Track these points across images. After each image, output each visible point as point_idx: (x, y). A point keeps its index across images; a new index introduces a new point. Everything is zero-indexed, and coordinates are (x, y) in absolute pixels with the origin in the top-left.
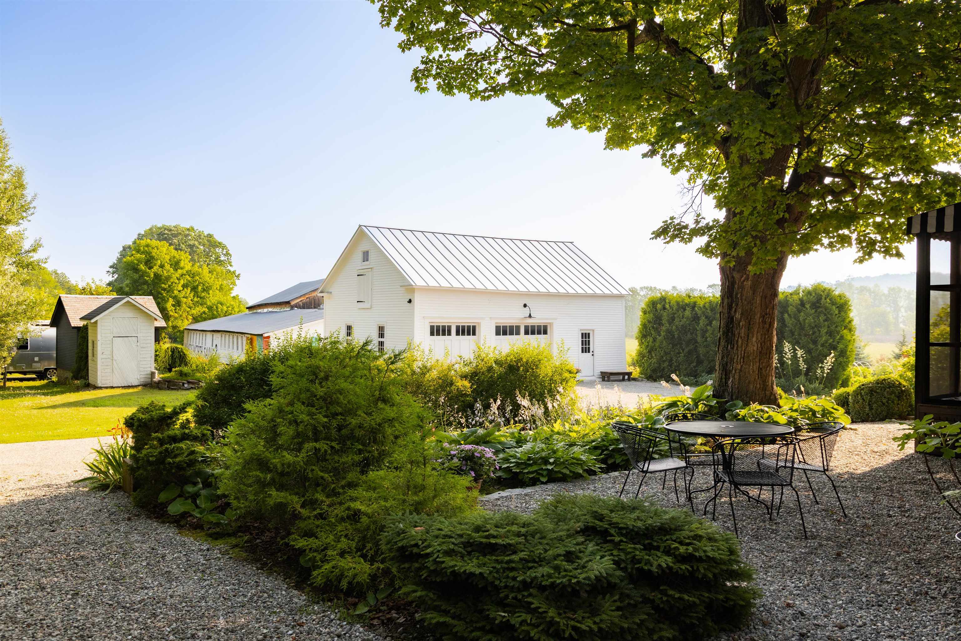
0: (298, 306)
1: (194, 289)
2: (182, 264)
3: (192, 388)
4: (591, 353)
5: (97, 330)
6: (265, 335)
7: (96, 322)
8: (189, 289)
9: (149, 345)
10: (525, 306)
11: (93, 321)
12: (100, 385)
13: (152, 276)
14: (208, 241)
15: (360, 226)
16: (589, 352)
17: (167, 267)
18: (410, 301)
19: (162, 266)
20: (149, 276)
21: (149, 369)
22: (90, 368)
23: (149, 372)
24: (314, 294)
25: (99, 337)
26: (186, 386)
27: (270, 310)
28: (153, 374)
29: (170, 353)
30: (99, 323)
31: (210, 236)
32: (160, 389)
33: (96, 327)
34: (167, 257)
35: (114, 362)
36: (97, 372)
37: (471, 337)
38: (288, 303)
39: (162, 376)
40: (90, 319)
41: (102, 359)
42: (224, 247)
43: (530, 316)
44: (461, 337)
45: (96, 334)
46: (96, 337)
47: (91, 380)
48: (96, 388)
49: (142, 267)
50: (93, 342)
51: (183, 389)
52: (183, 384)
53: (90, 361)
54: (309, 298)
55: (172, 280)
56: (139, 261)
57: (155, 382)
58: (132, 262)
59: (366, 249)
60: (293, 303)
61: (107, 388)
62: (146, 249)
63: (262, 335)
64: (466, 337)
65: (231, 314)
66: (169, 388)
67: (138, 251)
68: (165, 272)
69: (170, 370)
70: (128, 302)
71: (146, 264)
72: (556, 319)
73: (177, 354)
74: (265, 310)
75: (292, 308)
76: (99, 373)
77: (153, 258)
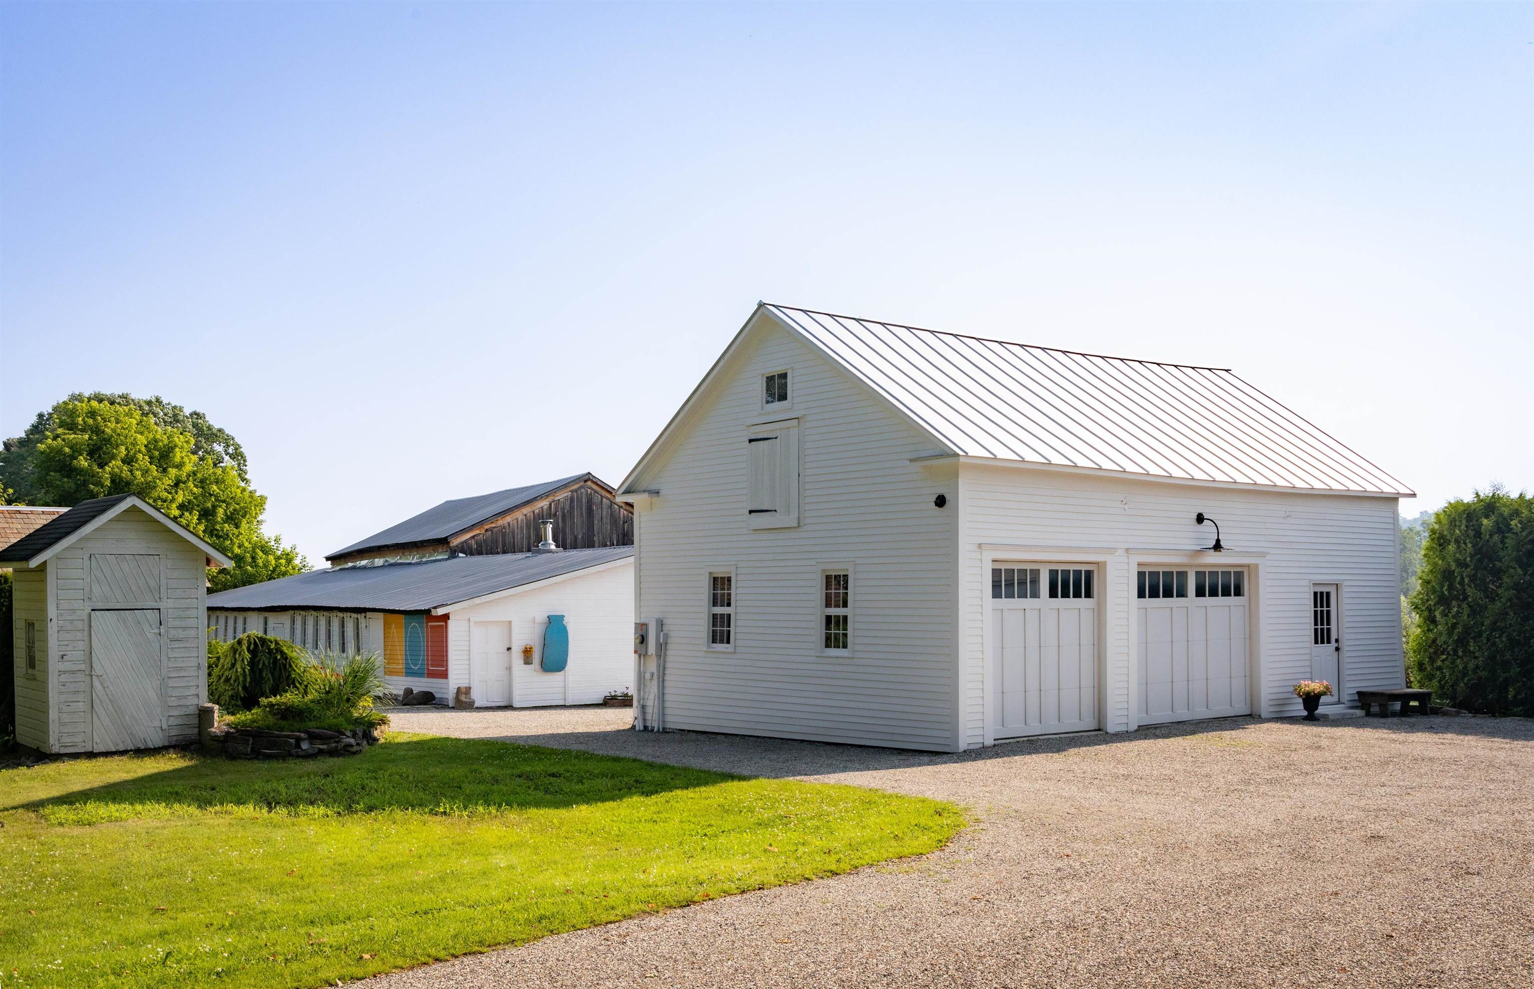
0: (467, 550)
1: (207, 514)
2: (178, 456)
3: (321, 752)
4: (1334, 644)
5: (43, 591)
6: (440, 612)
7: (43, 567)
8: (196, 513)
9: (192, 633)
10: (1200, 519)
11: (34, 563)
12: (55, 749)
13: (108, 483)
14: (195, 425)
15: (761, 305)
16: (1329, 642)
17: (143, 460)
18: (941, 501)
19: (129, 461)
20: (99, 484)
21: (195, 701)
22: (18, 700)
23: (192, 710)
24: (501, 522)
25: (52, 611)
26: (305, 746)
27: (396, 559)
28: (204, 715)
29: (248, 656)
30: (50, 569)
31: (196, 415)
32: (233, 757)
33: (43, 581)
34: (142, 440)
35: (96, 683)
36: (46, 713)
37: (1083, 602)
38: (443, 542)
39: (230, 718)
40: (27, 558)
41: (61, 673)
42: (228, 441)
43: (1218, 546)
44: (1060, 601)
45: (43, 601)
46: (44, 610)
47: (23, 733)
48: (41, 756)
49: (83, 462)
50: (30, 625)
51: (298, 757)
52: (298, 740)
53: (19, 681)
54: (491, 529)
55: (155, 494)
56: (76, 450)
57: (215, 738)
58: (60, 451)
59: (775, 369)
60: (455, 542)
61: (75, 756)
62: (90, 421)
63: (428, 611)
64: (1072, 602)
65: (284, 574)
66: (257, 755)
67: (72, 427)
68: (138, 473)
69: (249, 703)
70: (134, 509)
71: (91, 453)
72: (1263, 555)
73: (264, 659)
74: (379, 562)
75: (453, 554)
76: (53, 714)
77: (108, 441)
